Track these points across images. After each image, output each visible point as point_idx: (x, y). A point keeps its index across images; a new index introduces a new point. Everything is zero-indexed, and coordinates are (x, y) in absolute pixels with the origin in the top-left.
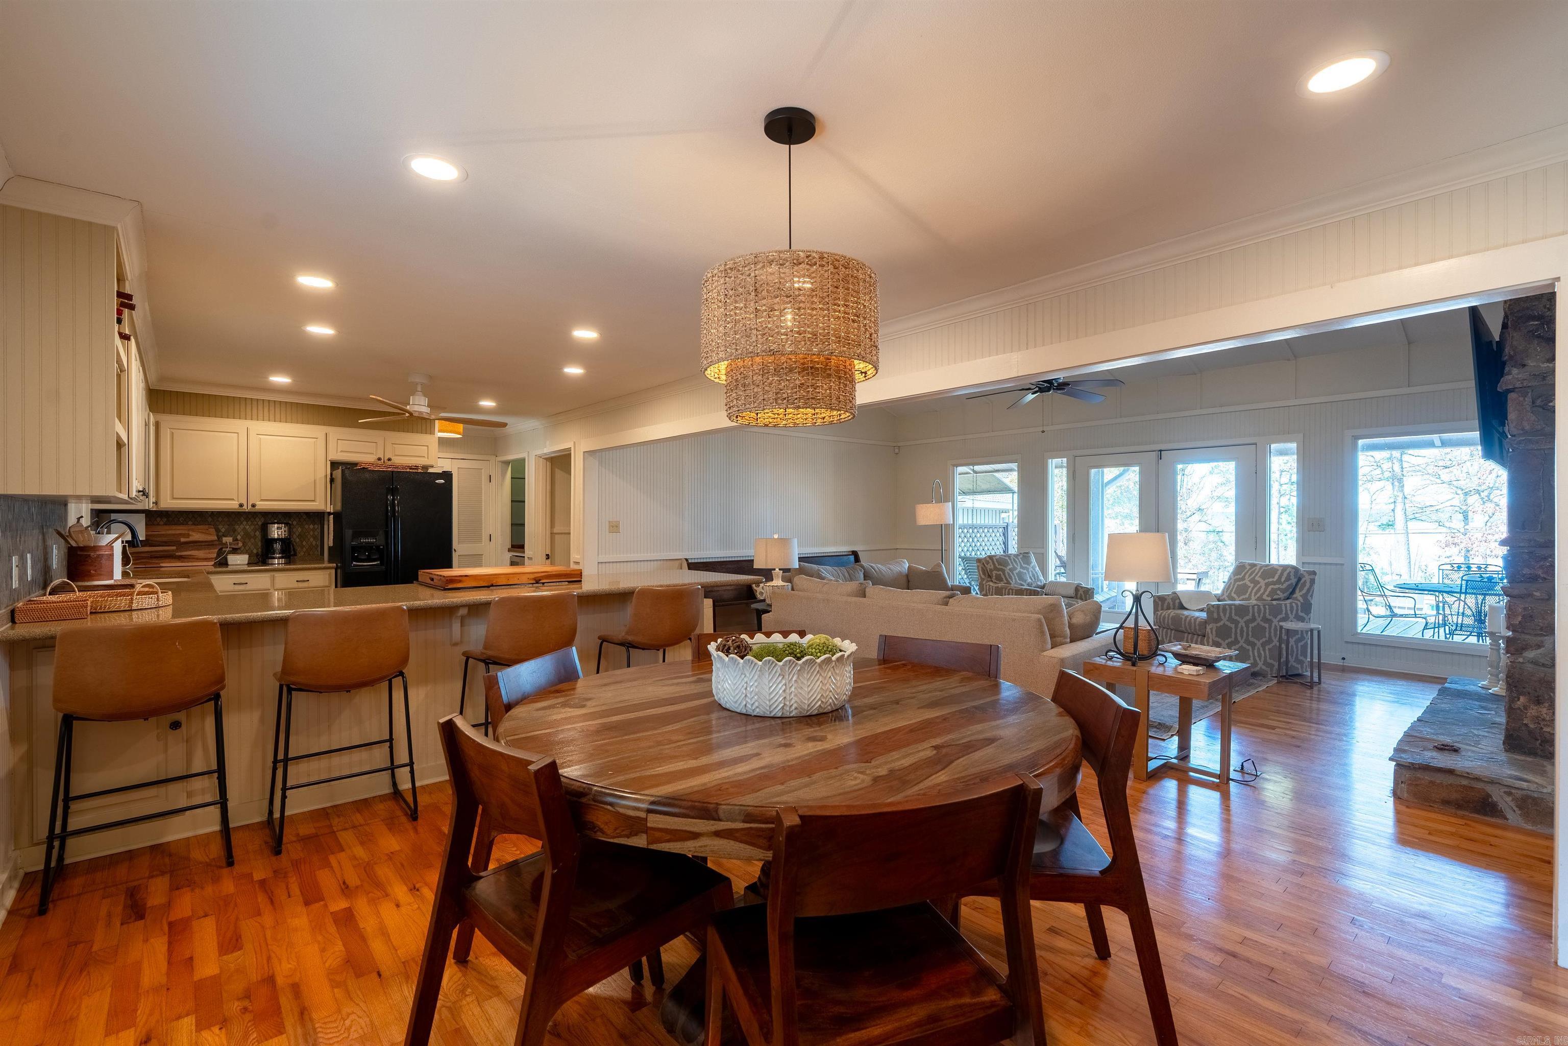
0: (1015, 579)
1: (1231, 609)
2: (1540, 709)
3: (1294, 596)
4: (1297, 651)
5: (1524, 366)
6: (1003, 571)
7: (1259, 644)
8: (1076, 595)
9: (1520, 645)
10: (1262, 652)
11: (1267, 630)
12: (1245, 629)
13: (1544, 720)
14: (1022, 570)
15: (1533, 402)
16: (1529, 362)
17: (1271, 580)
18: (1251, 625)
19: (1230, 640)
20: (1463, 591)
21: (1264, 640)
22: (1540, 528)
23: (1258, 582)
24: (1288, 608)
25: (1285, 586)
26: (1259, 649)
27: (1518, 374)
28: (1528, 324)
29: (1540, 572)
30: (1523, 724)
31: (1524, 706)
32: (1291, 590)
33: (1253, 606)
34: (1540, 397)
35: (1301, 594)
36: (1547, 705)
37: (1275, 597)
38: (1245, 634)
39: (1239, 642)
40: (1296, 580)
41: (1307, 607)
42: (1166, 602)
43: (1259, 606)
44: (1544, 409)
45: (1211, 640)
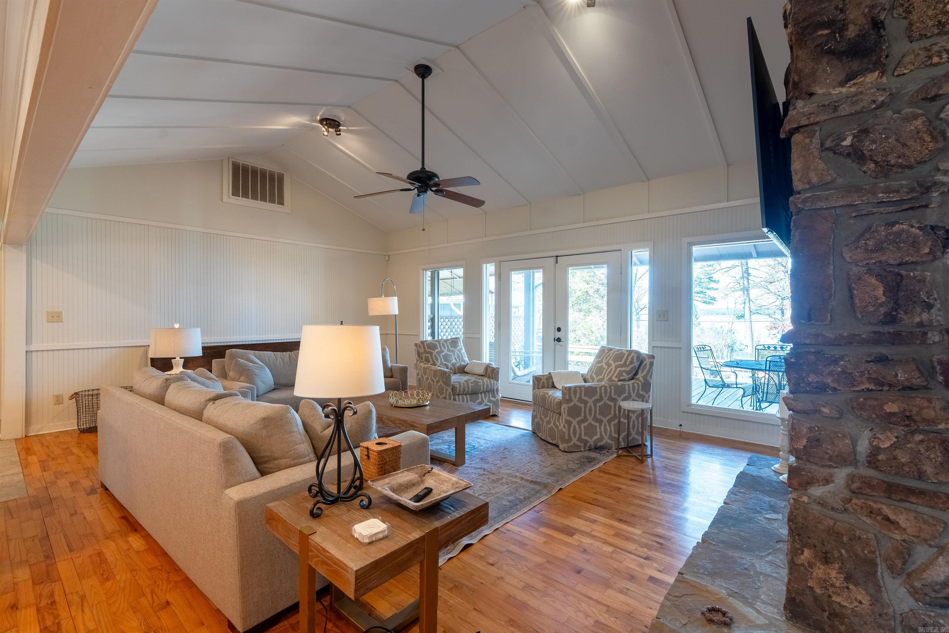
0: (441, 360)
1: (581, 391)
2: (828, 571)
3: (637, 377)
4: (638, 425)
5: (811, 95)
6: (431, 354)
7: (605, 420)
8: (486, 373)
9: (805, 478)
10: (608, 428)
11: (613, 408)
12: (593, 408)
13: (833, 585)
14: (448, 353)
15: (822, 144)
16: (817, 89)
17: (619, 363)
18: (598, 404)
19: (580, 418)
20: (768, 368)
21: (610, 416)
22: (829, 318)
23: (610, 365)
24: (631, 388)
25: (628, 369)
26: (605, 425)
27: (804, 106)
28: (815, 35)
29: (829, 380)
30: (807, 586)
31: (809, 563)
32: (634, 372)
33: (601, 388)
34: (829, 137)
35: (642, 375)
36: (837, 566)
37: (622, 378)
38: (593, 412)
39: (588, 420)
40: (639, 363)
41: (647, 386)
42: (542, 382)
43: (605, 387)
44: (835, 153)
45: (564, 419)
